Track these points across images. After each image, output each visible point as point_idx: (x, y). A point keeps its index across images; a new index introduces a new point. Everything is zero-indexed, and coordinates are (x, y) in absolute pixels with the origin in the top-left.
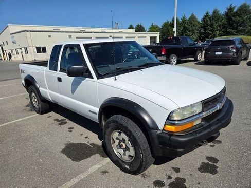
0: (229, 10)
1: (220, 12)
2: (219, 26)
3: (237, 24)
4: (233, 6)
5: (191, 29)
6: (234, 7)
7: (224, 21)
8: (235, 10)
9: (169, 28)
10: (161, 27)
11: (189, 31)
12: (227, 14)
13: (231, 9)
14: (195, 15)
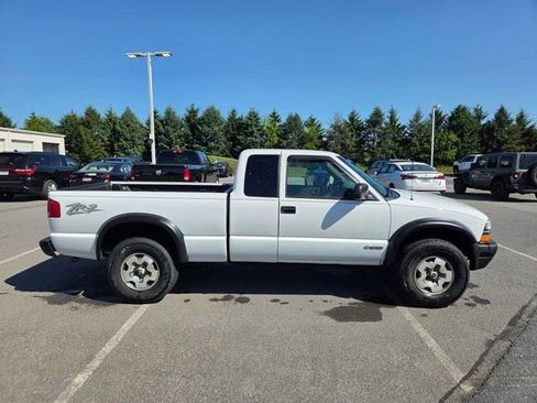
0: (191, 112)
1: (177, 114)
2: (180, 137)
3: (206, 136)
4: (195, 108)
5: (128, 136)
6: (198, 110)
7: (185, 130)
8: (200, 115)
9: (81, 128)
10: (58, 124)
11: (126, 140)
12: (188, 120)
13: (193, 112)
14: (133, 111)
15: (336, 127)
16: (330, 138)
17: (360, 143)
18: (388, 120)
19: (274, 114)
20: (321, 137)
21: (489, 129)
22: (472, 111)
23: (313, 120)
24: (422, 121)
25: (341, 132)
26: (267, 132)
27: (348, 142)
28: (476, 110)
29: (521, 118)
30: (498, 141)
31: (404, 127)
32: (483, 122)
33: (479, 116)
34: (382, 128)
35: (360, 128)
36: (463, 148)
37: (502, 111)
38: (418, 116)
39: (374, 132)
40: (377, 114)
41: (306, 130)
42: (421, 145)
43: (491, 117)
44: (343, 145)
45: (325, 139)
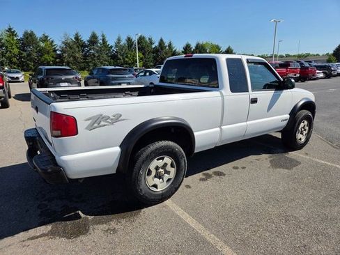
15: (66, 43)
16: (63, 51)
17: (85, 56)
18: (101, 41)
19: (10, 29)
20: (55, 51)
21: (156, 51)
22: (147, 39)
23: (46, 37)
24: (122, 43)
25: (71, 48)
26: (7, 44)
27: (77, 55)
28: (149, 39)
29: (170, 45)
30: (161, 58)
31: (111, 47)
32: (153, 46)
33: (151, 43)
34: (98, 47)
35: (83, 46)
36: (146, 61)
37: (161, 40)
38: (119, 40)
39: (94, 49)
40: (94, 36)
41: (42, 44)
42: (124, 59)
43: (156, 44)
44: (74, 57)
45: (58, 52)
